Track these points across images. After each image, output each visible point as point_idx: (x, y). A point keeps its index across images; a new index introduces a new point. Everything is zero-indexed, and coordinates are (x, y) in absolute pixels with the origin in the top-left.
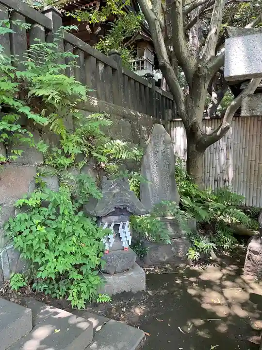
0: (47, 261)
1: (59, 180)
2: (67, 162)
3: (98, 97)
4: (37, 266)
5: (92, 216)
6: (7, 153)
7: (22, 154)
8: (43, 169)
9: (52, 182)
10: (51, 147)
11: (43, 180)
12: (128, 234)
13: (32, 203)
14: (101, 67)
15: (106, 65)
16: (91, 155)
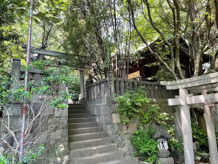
0: (141, 149)
1: (144, 127)
2: (145, 121)
3: (156, 98)
4: (139, 150)
5: (153, 138)
6: (130, 120)
7: (134, 120)
8: (139, 124)
9: (142, 128)
10: (141, 117)
11: (139, 127)
12: (167, 145)
13: (136, 133)
14: (156, 87)
15: (158, 86)
16: (154, 119)
